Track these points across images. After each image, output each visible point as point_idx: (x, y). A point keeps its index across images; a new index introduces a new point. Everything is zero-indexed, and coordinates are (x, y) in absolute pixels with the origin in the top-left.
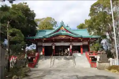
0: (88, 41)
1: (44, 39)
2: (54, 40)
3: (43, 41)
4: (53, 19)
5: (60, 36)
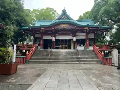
0: (94, 33)
2: (54, 31)
5: (62, 25)
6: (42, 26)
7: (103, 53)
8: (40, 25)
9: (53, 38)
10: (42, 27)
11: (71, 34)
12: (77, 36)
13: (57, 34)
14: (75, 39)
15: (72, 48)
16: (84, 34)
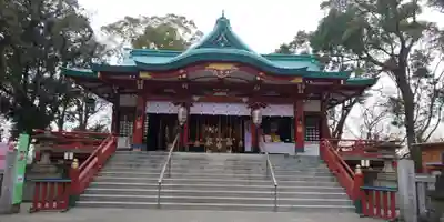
1: (142, 75)
2: (185, 86)
3: (140, 86)
4: (191, 23)
5: (212, 67)
6: (140, 68)
7: (359, 171)
8: (134, 64)
9: (182, 110)
10: (143, 71)
11: (245, 100)
12: (264, 106)
13: (196, 98)
15: (248, 147)
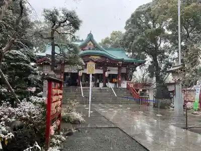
0: (126, 67)
5: (92, 57)
7: (139, 92)
11: (101, 68)
12: (109, 71)
14: (107, 74)
16: (117, 68)
